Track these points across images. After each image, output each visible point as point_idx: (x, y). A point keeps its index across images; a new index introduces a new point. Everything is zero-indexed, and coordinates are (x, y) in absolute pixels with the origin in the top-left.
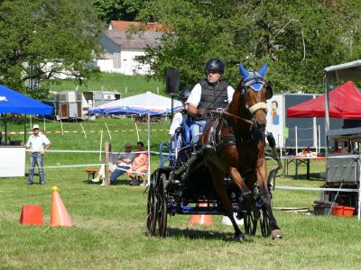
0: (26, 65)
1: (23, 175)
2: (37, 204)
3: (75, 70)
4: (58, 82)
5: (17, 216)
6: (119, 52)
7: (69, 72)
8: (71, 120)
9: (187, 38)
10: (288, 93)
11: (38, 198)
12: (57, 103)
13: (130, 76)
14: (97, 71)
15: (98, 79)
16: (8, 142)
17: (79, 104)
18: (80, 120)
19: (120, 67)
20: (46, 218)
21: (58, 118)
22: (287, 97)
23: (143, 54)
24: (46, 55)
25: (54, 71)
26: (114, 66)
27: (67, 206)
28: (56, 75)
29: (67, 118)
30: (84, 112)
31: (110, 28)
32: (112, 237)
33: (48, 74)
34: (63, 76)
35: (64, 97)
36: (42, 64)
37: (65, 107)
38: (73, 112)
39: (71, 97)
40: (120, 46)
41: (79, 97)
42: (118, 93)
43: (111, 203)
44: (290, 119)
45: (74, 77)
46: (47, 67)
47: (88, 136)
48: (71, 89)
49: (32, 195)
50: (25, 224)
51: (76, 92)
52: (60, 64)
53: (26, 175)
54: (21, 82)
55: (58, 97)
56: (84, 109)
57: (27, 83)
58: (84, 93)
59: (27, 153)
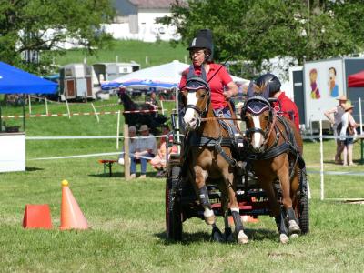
0: (21, 33)
1: (24, 169)
2: (43, 203)
3: (83, 36)
4: (63, 52)
5: (19, 219)
6: (137, 13)
7: (75, 40)
8: (79, 100)
10: (350, 57)
11: (44, 196)
12: (62, 78)
13: (150, 44)
14: (109, 38)
15: (111, 48)
16: (3, 128)
17: (89, 80)
18: (90, 100)
19: (137, 31)
20: (56, 221)
21: (63, 98)
22: (347, 62)
23: (162, 15)
24: (48, 20)
25: (56, 39)
26: (131, 31)
27: (80, 205)
28: (59, 44)
29: (74, 97)
30: (95, 90)
32: (138, 240)
33: (49, 43)
34: (67, 45)
35: (70, 72)
36: (41, 32)
37: (72, 84)
38: (81, 90)
39: (79, 70)
40: (136, 6)
41: (88, 71)
42: (136, 65)
43: (134, 200)
44: (352, 89)
45: (81, 46)
46: (48, 34)
47: (101, 119)
48: (79, 62)
49: (36, 194)
50: (29, 228)
51: (85, 65)
52: (64, 31)
53: (27, 169)
54: (15, 54)
55: (62, 72)
56: (95, 86)
57: (23, 56)
58: (94, 66)
59: (27, 141)
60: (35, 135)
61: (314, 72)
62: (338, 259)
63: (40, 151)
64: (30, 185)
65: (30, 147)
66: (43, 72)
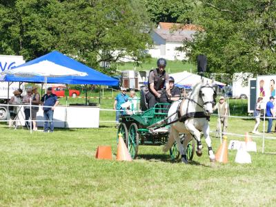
0: (100, 52)
1: (98, 127)
2: (108, 145)
3: (135, 55)
4: (122, 64)
5: (94, 154)
6: (165, 44)
7: (130, 57)
9: (213, 34)
11: (108, 142)
12: (121, 78)
14: (149, 57)
15: (149, 63)
16: (88, 103)
17: (136, 80)
18: (136, 91)
19: (165, 54)
21: (122, 89)
23: (179, 45)
24: (116, 45)
25: (120, 56)
26: (161, 54)
28: (121, 59)
29: (128, 89)
30: (139, 85)
31: (159, 27)
32: (159, 168)
33: (116, 58)
34: (126, 59)
35: (126, 74)
36: (111, 51)
37: (127, 82)
38: (132, 84)
39: (131, 74)
40: (165, 40)
41: (136, 75)
45: (133, 61)
46: (115, 53)
48: (131, 69)
50: (99, 158)
51: (135, 71)
52: (124, 51)
53: (100, 127)
54: (97, 63)
55: (122, 74)
56: (140, 83)
57: (101, 64)
58: (140, 72)
59: (100, 111)
60: (105, 108)
61: (262, 81)
62: (269, 185)
63: (107, 118)
64: (101, 136)
65: (102, 115)
66: (111, 74)
